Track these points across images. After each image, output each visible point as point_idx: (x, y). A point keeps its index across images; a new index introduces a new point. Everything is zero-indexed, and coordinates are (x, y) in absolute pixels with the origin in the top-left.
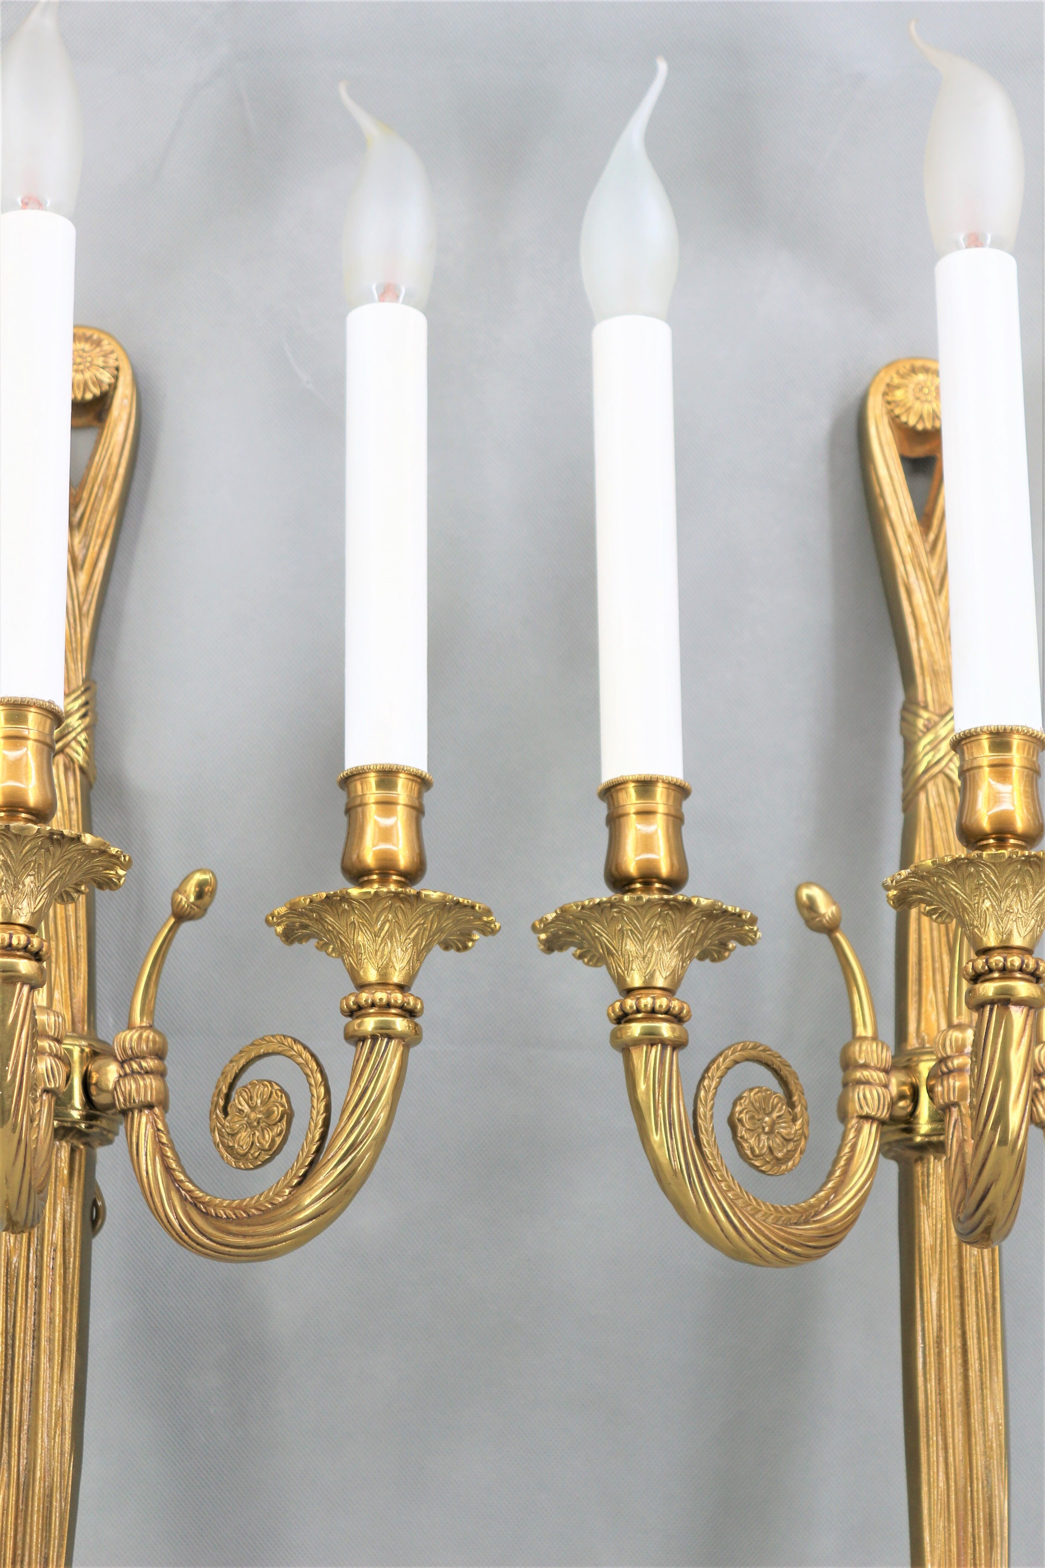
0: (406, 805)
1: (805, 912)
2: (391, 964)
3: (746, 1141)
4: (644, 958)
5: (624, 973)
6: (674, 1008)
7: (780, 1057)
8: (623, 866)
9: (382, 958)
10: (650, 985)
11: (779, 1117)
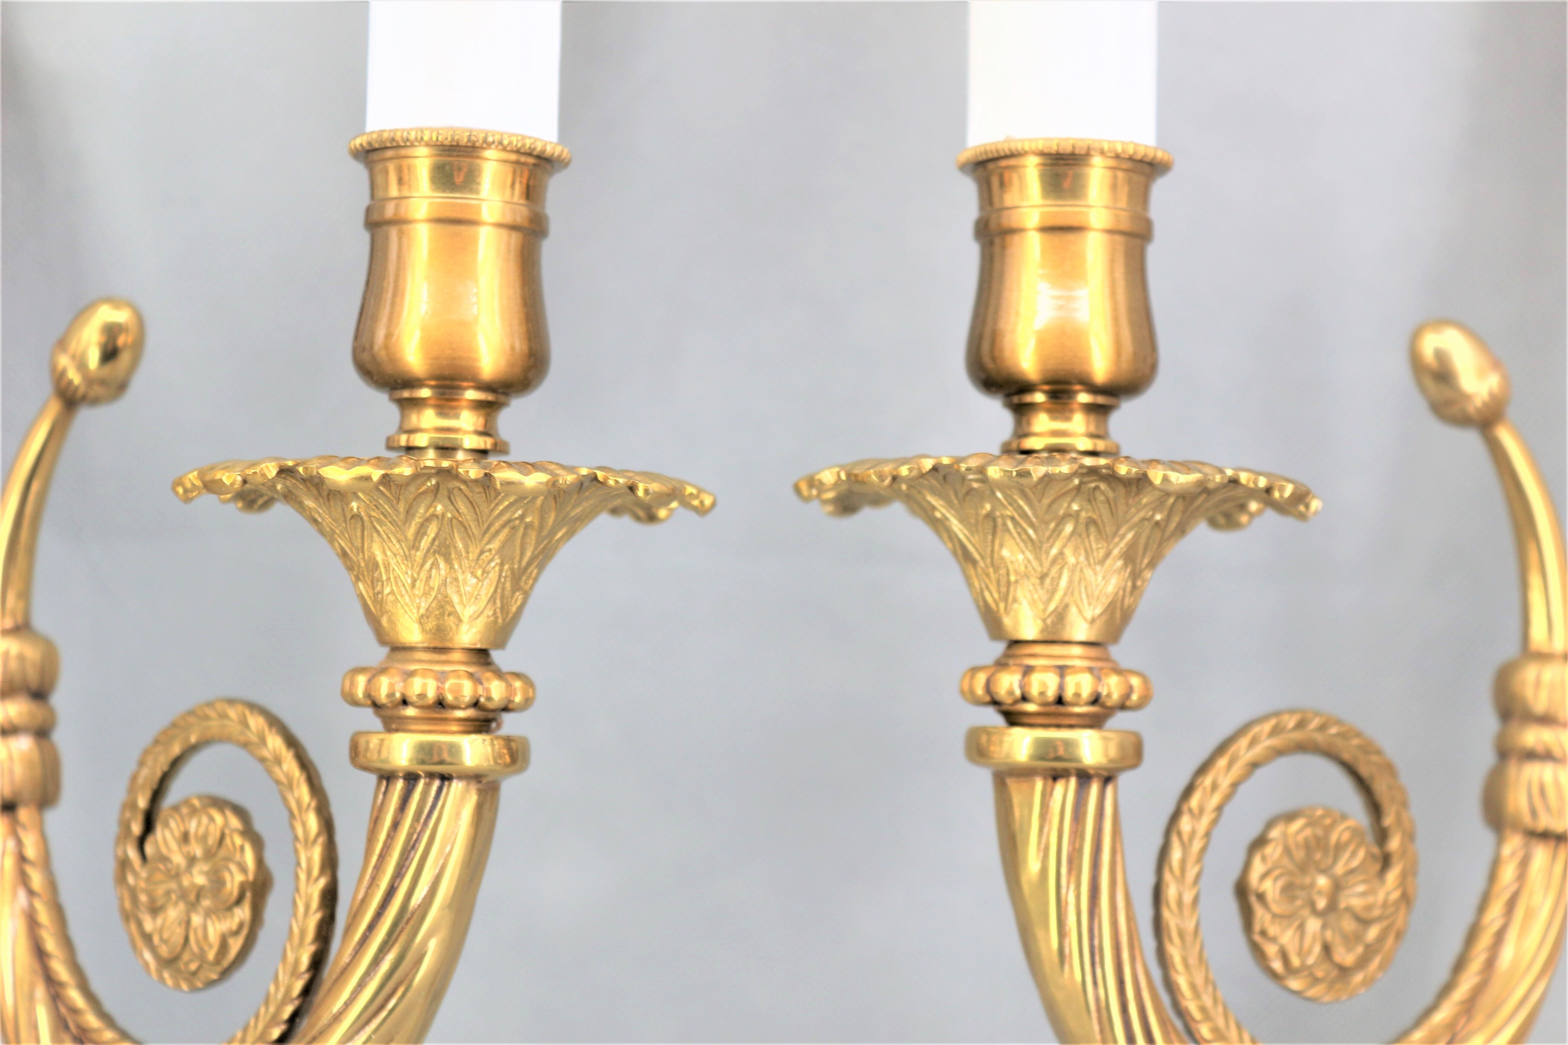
0: (499, 225)
1: (1429, 383)
2: (449, 608)
3: (1274, 940)
4: (1042, 577)
5: (997, 605)
6: (1109, 695)
7: (1358, 735)
8: (1007, 354)
9: (426, 594)
10: (1055, 638)
11: (1352, 872)
